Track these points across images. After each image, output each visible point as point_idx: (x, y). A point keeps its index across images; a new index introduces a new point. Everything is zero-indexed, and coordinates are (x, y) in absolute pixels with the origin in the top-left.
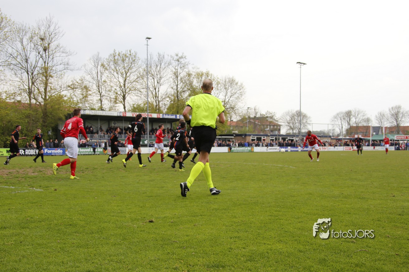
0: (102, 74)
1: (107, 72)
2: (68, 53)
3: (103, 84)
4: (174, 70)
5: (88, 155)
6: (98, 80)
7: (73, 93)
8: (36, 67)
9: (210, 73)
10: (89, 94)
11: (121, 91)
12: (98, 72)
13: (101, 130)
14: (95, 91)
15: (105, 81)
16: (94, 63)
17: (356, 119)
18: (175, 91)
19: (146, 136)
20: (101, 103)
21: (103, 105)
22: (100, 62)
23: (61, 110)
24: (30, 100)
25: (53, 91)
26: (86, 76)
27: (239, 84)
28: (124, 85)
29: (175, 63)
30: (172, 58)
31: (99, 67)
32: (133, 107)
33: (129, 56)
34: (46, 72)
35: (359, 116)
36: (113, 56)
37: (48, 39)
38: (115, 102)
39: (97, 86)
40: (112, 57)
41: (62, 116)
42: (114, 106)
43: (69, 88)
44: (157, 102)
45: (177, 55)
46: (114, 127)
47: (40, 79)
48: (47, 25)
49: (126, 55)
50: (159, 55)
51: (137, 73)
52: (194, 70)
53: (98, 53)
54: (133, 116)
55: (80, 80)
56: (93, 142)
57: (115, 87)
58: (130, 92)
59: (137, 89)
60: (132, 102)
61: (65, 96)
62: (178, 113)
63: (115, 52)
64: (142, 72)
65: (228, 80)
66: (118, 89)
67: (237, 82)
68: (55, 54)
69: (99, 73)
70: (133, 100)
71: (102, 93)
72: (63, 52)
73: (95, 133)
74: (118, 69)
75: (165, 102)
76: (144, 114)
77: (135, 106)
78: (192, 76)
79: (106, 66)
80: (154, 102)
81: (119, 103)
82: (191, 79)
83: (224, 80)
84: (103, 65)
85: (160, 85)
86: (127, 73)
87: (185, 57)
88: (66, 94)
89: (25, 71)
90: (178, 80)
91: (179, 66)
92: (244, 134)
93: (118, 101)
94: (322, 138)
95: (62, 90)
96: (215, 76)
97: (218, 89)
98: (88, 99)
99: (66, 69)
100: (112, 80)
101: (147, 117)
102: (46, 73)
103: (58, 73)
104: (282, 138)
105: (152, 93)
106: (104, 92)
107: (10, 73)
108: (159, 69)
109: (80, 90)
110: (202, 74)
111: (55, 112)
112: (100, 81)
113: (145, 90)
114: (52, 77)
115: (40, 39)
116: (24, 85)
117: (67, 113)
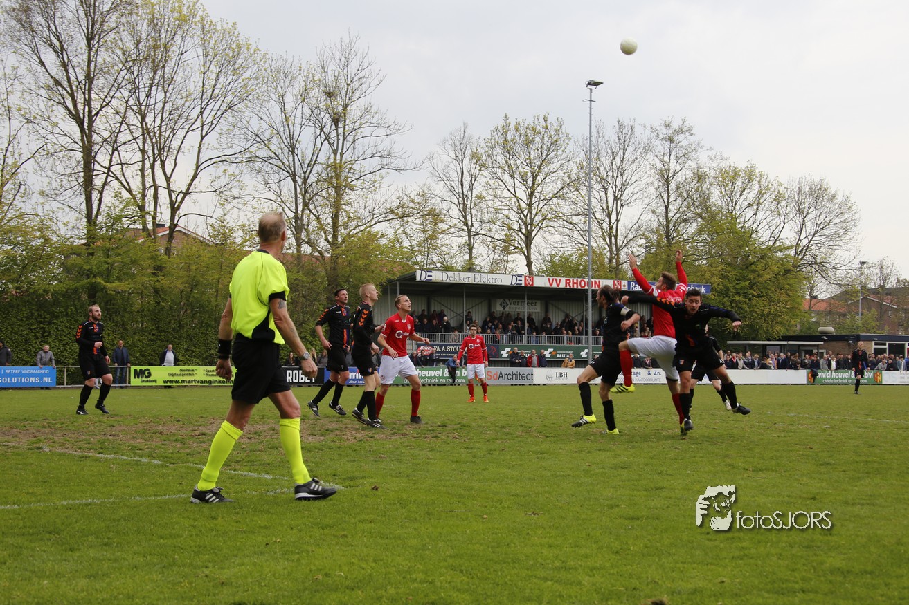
0: (473, 179)
1: (485, 172)
2: (392, 127)
3: (476, 205)
4: (659, 166)
5: (436, 386)
6: (463, 194)
7: (402, 229)
8: (314, 164)
9: (757, 171)
10: (440, 231)
11: (520, 221)
12: (462, 174)
13: (468, 322)
14: (456, 221)
15: (480, 197)
16: (455, 150)
18: (661, 220)
19: (584, 337)
20: (470, 253)
21: (476, 258)
22: (468, 147)
23: (373, 272)
24: (299, 245)
25: (353, 224)
26: (433, 184)
27: (839, 199)
28: (530, 205)
29: (661, 147)
30: (655, 134)
31: (466, 161)
32: (552, 261)
33: (542, 131)
34: (338, 176)
36: (501, 131)
37: (343, 93)
38: (506, 251)
39: (460, 210)
40: (499, 134)
42: (502, 260)
43: (391, 216)
44: (614, 249)
45: (668, 126)
46: (503, 313)
47: (324, 193)
48: (343, 59)
49: (534, 129)
50: (621, 126)
51: (563, 175)
52: (714, 165)
53: (465, 125)
54: (551, 285)
55: (418, 194)
56: (450, 352)
57: (506, 213)
58: (545, 224)
59: (561, 215)
60: (549, 250)
61: (383, 236)
63: (508, 121)
64: (575, 171)
65: (807, 189)
66: (513, 216)
67: (832, 193)
68: (359, 131)
69: (467, 177)
70: (548, 243)
71: (472, 226)
72: (379, 126)
73: (453, 330)
74: (513, 166)
75: (634, 250)
76: (579, 280)
77: (557, 260)
78: (707, 180)
79: (484, 158)
80: (606, 249)
81: (516, 252)
82: (704, 189)
83: (797, 189)
84: (476, 156)
85: (622, 205)
86: (536, 176)
87: (689, 130)
88: (386, 229)
89: (288, 175)
90: (671, 192)
91: (673, 153)
92: (852, 336)
93: (513, 248)
95: (376, 219)
96: (771, 178)
97: (779, 214)
98: (439, 242)
99: (386, 167)
100: (499, 193)
101: (586, 287)
102: (338, 179)
103: (365, 177)
105: (601, 226)
106: (476, 225)
107: (254, 181)
108: (619, 163)
109: (418, 221)
110: (735, 174)
111: (357, 275)
112: (469, 196)
113: (582, 218)
114: (351, 188)
115: (326, 93)
116: (286, 209)
117: (386, 278)
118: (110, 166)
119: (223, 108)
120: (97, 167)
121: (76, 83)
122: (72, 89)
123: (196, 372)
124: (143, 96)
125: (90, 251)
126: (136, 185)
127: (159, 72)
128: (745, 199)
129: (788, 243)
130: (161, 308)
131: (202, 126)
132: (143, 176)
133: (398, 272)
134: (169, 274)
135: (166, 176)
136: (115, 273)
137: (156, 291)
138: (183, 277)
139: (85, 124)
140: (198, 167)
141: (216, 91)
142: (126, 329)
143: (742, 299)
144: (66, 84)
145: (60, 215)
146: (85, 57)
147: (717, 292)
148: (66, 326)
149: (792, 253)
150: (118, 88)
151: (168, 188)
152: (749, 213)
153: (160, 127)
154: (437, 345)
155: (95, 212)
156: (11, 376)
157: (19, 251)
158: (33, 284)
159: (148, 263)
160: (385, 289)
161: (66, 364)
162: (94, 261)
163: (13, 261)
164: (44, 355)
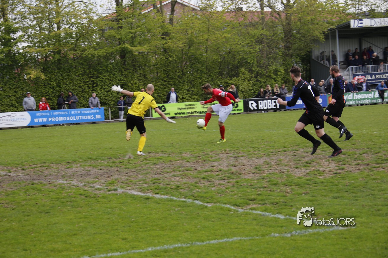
24: (262, 9)
41: (319, 35)
56: (379, 79)
111: (306, 27)
117: (327, 27)
123: (196, 106)
125: (120, 25)
130: (170, 62)
134: (173, 37)
136: (137, 40)
137: (165, 51)
138: (183, 39)
142: (146, 78)
148: (107, 79)
156: (75, 115)
157: (74, 29)
158: (84, 50)
159: (159, 31)
160: (327, 37)
161: (110, 105)
162: (123, 32)
163: (70, 35)
164: (93, 100)
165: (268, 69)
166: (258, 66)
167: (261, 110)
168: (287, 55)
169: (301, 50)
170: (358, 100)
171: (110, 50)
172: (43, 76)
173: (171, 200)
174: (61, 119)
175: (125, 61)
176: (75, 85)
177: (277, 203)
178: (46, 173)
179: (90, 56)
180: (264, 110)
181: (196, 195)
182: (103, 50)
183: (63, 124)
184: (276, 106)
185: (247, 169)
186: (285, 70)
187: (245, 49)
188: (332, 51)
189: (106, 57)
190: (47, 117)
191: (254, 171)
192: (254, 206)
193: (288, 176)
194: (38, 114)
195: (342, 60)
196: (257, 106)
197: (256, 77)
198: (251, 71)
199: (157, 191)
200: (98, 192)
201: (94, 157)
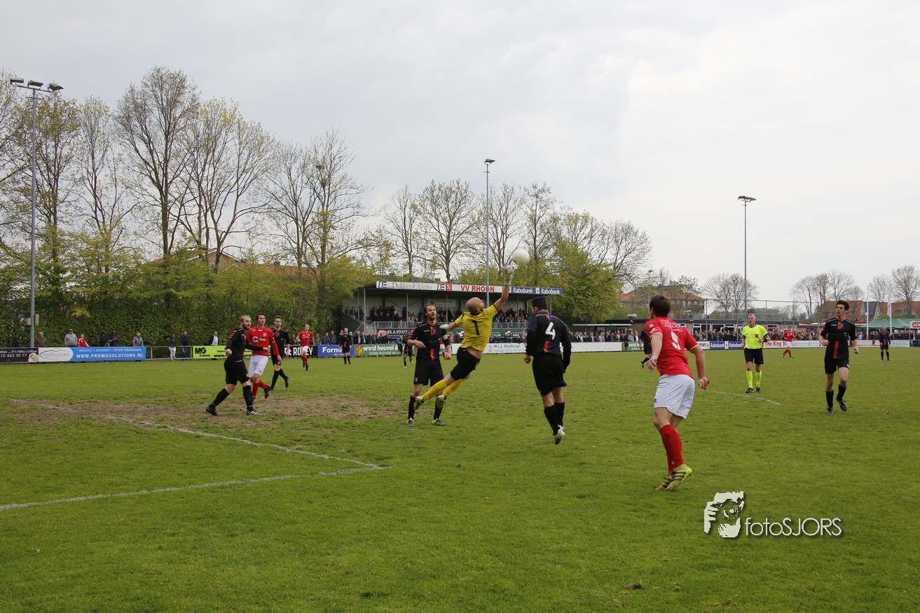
0: (412, 221)
1: (420, 217)
2: (360, 188)
3: (413, 238)
4: (530, 212)
6: (405, 230)
7: (366, 254)
8: (310, 213)
9: (590, 216)
10: (391, 255)
11: (442, 248)
12: (405, 218)
14: (401, 248)
15: (416, 233)
16: (400, 203)
17: (835, 289)
18: (531, 247)
20: (410, 269)
21: (414, 272)
22: (409, 201)
23: (348, 282)
24: (300, 265)
25: (336, 251)
26: (386, 225)
27: (640, 234)
28: (448, 238)
29: (533, 200)
30: (527, 192)
31: (407, 209)
32: (462, 274)
33: (456, 190)
34: (325, 221)
35: (841, 284)
36: (430, 190)
37: (329, 167)
38: (433, 267)
39: (403, 241)
40: (429, 192)
41: (349, 292)
42: (430, 273)
43: (360, 246)
44: (502, 265)
45: (535, 187)
47: (316, 231)
48: (328, 145)
49: (451, 189)
51: (469, 219)
52: (564, 212)
53: (407, 187)
54: (463, 290)
55: (377, 231)
56: (398, 334)
57: (434, 243)
58: (458, 250)
59: (468, 244)
60: (461, 266)
61: (354, 258)
62: (536, 284)
63: (434, 184)
64: (477, 216)
65: (621, 227)
66: (438, 245)
67: (636, 230)
68: (339, 191)
69: (408, 220)
70: (461, 263)
71: (411, 251)
72: (351, 188)
73: (401, 318)
74: (437, 212)
75: (515, 266)
76: (481, 286)
77: (466, 273)
78: (559, 222)
79: (419, 207)
80: (496, 265)
81: (440, 268)
82: (558, 227)
83: (614, 228)
84: (414, 207)
85: (507, 238)
86: (452, 219)
87: (548, 190)
88: (357, 254)
89: (292, 219)
90: (537, 229)
91: (538, 205)
93: (438, 265)
94: (782, 326)
95: (350, 248)
96: (599, 221)
97: (604, 243)
98: (390, 262)
99: (356, 214)
100: (428, 230)
101: (486, 291)
102: (325, 223)
103: (342, 221)
104: (714, 327)
105: (493, 251)
106: (414, 251)
107: (270, 224)
108: (504, 211)
109: (377, 249)
110: (577, 218)
111: (338, 284)
112: (410, 232)
113: (481, 246)
114: (334, 228)
115: (317, 167)
116: (291, 241)
117: (357, 286)
118: (179, 216)
119: (251, 177)
120: (170, 216)
121: (157, 162)
122: (155, 167)
124: (200, 170)
125: (166, 271)
126: (195, 227)
127: (211, 154)
128: (583, 234)
129: (609, 262)
130: (212, 308)
131: (238, 189)
132: (200, 221)
133: (364, 281)
134: (216, 285)
135: (214, 222)
136: (182, 286)
137: (208, 297)
138: (226, 287)
139: (163, 189)
140: (235, 216)
141: (247, 167)
142: (189, 321)
143: (582, 297)
144: (152, 164)
145: (147, 248)
146: (164, 146)
147: (567, 293)
148: (151, 320)
149: (612, 267)
150: (184, 166)
151: (216, 229)
152: (586, 242)
153: (211, 190)
154: (390, 329)
155: (169, 245)
156: (118, 353)
157: (121, 272)
158: (130, 292)
159: (202, 279)
160: (356, 294)
161: (152, 345)
162: (169, 278)
163: (118, 278)
164: (137, 339)
165: (303, 319)
166: (294, 316)
167: (295, 356)
168: (320, 308)
169: (333, 304)
170: (381, 351)
171: (156, 293)
172: (88, 315)
173: (222, 439)
174: (103, 356)
175: (169, 304)
176: (119, 325)
177: (321, 444)
178: (95, 408)
179: (135, 298)
180: (298, 356)
181: (244, 435)
182: (148, 293)
183: (105, 361)
184: (309, 353)
185: (289, 411)
186: (318, 321)
187: (283, 300)
188: (360, 307)
189: (151, 300)
190: (90, 353)
191: (296, 413)
192: (300, 446)
193: (328, 419)
194: (80, 351)
195: (368, 315)
196: (292, 352)
197: (291, 326)
198: (287, 320)
199: (206, 430)
200: (148, 429)
201: (140, 394)
